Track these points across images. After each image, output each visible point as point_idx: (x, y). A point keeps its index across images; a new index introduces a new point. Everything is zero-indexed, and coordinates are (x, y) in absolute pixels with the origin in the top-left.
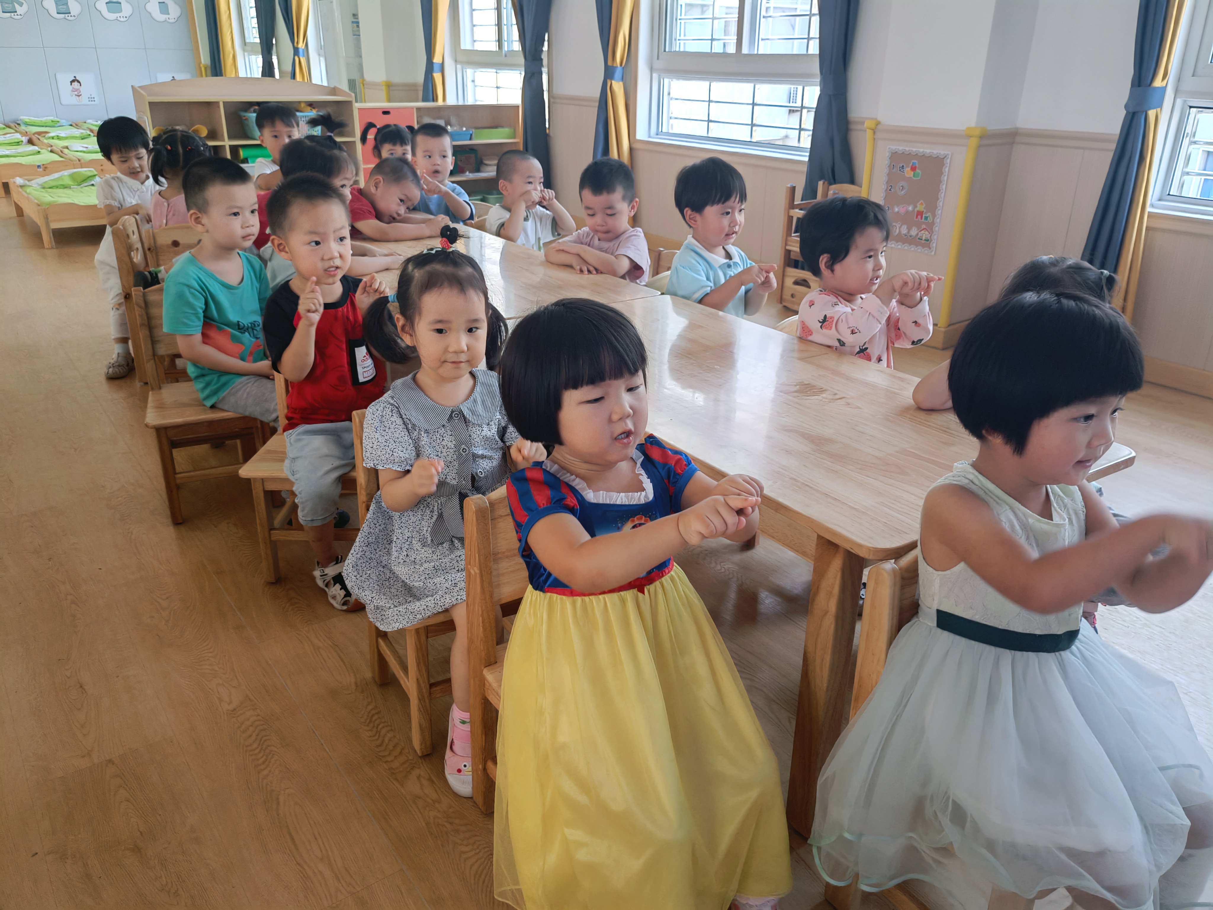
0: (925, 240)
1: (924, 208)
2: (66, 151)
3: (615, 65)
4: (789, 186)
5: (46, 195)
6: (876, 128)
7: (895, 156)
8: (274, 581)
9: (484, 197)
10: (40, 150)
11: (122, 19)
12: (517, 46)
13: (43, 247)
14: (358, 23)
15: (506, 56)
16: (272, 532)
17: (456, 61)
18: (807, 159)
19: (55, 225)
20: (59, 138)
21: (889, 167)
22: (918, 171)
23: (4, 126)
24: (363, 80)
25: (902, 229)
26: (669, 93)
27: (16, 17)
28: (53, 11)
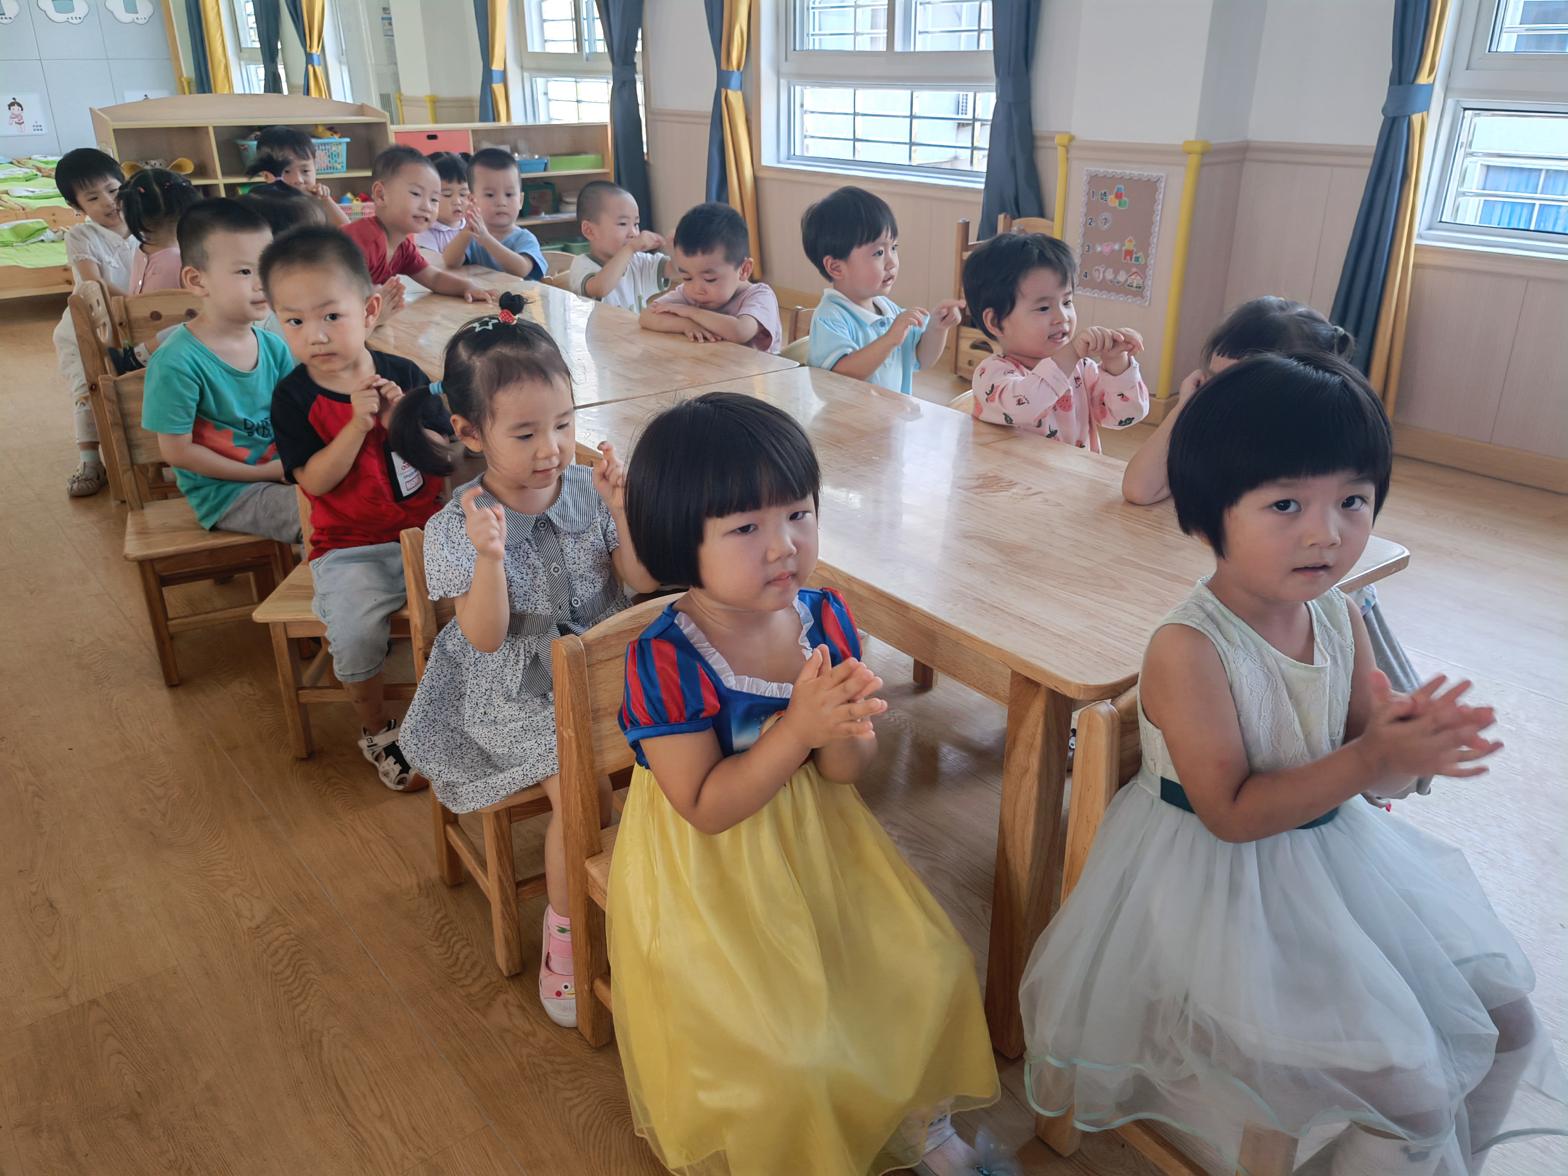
0: (1136, 287)
1: (1135, 246)
2: (5, 197)
3: (730, 69)
4: (961, 221)
6: (1069, 144)
7: (1094, 180)
8: (305, 756)
9: (566, 245)
11: (74, 21)
12: (601, 47)
14: (390, 19)
15: (587, 60)
16: (301, 692)
17: (522, 67)
18: (982, 186)
21: (1087, 194)
22: (1124, 198)
24: (401, 95)
25: (1107, 274)
26: (802, 105)
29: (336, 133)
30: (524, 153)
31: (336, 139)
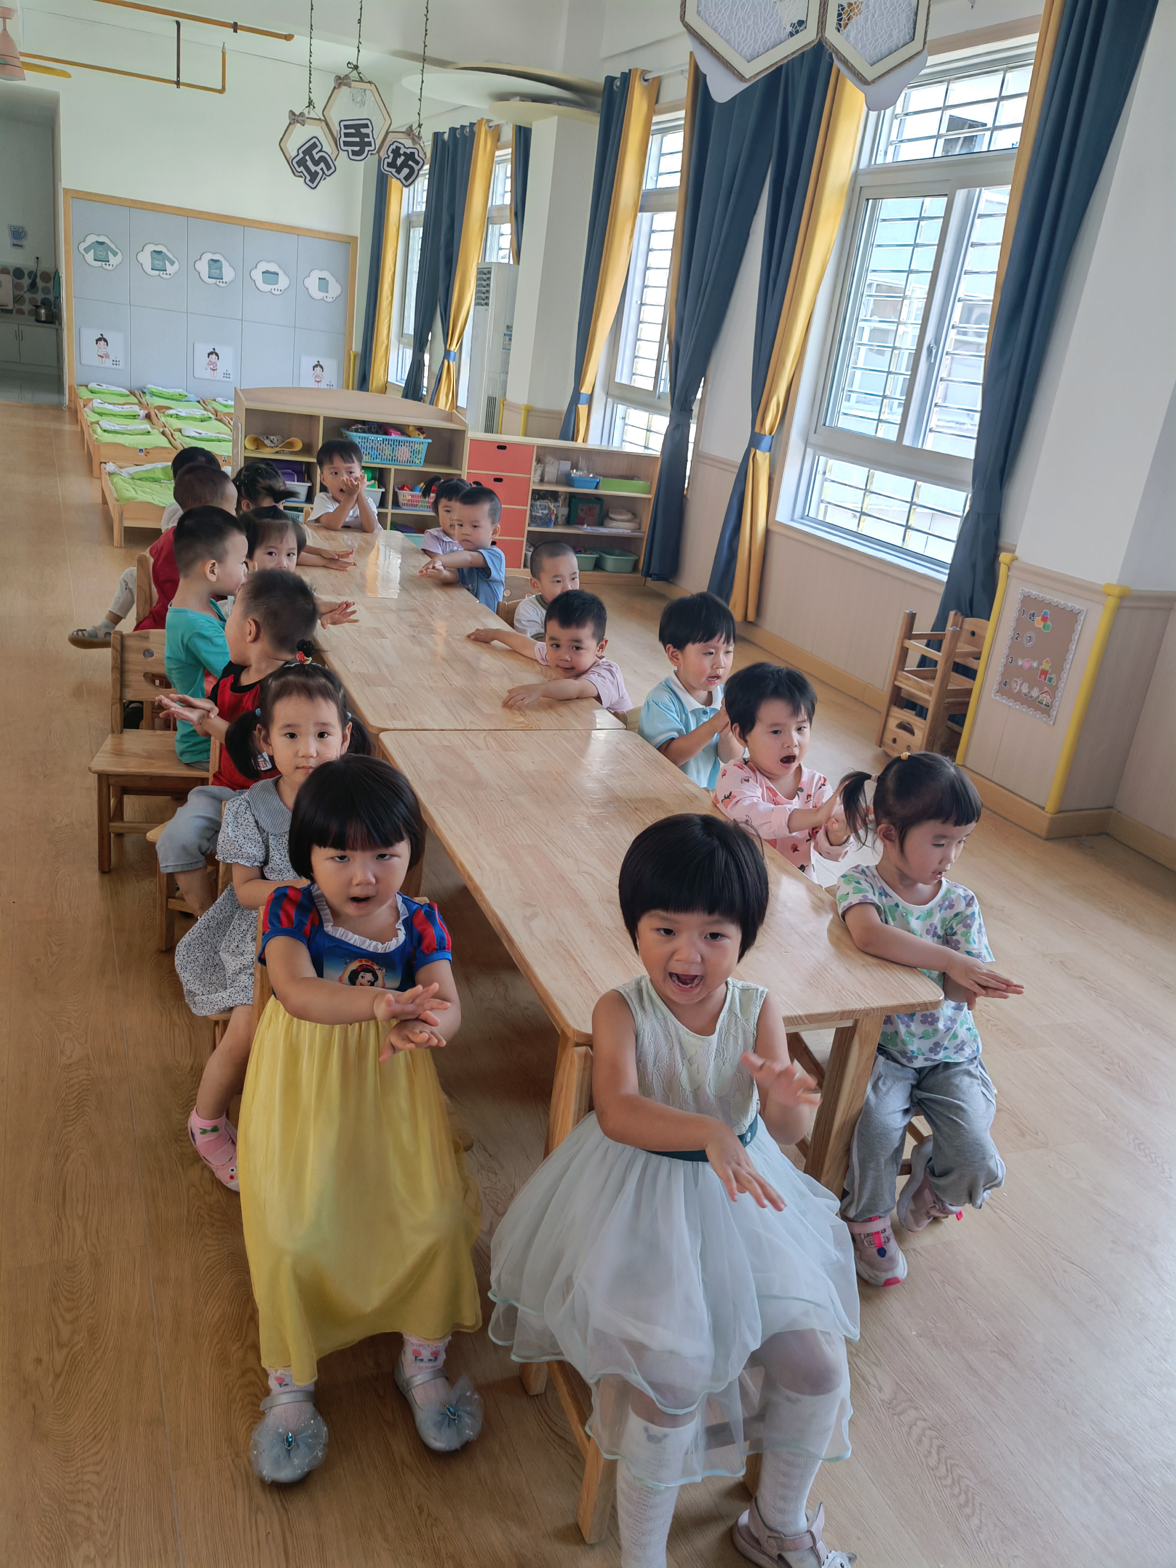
0: (1045, 705)
1: (1050, 667)
2: (177, 435)
3: (762, 433)
4: (908, 612)
5: (130, 487)
6: (1010, 564)
7: (1027, 600)
9: (601, 556)
10: (150, 429)
11: (276, 292)
14: (511, 335)
15: (659, 398)
16: (170, 900)
17: (607, 395)
19: (128, 523)
20: (177, 417)
21: (1019, 610)
22: (1048, 622)
23: (129, 393)
24: (505, 399)
25: (1023, 687)
26: (824, 473)
27: (165, 276)
28: (205, 275)
29: (423, 433)
30: (581, 470)
31: (421, 438)
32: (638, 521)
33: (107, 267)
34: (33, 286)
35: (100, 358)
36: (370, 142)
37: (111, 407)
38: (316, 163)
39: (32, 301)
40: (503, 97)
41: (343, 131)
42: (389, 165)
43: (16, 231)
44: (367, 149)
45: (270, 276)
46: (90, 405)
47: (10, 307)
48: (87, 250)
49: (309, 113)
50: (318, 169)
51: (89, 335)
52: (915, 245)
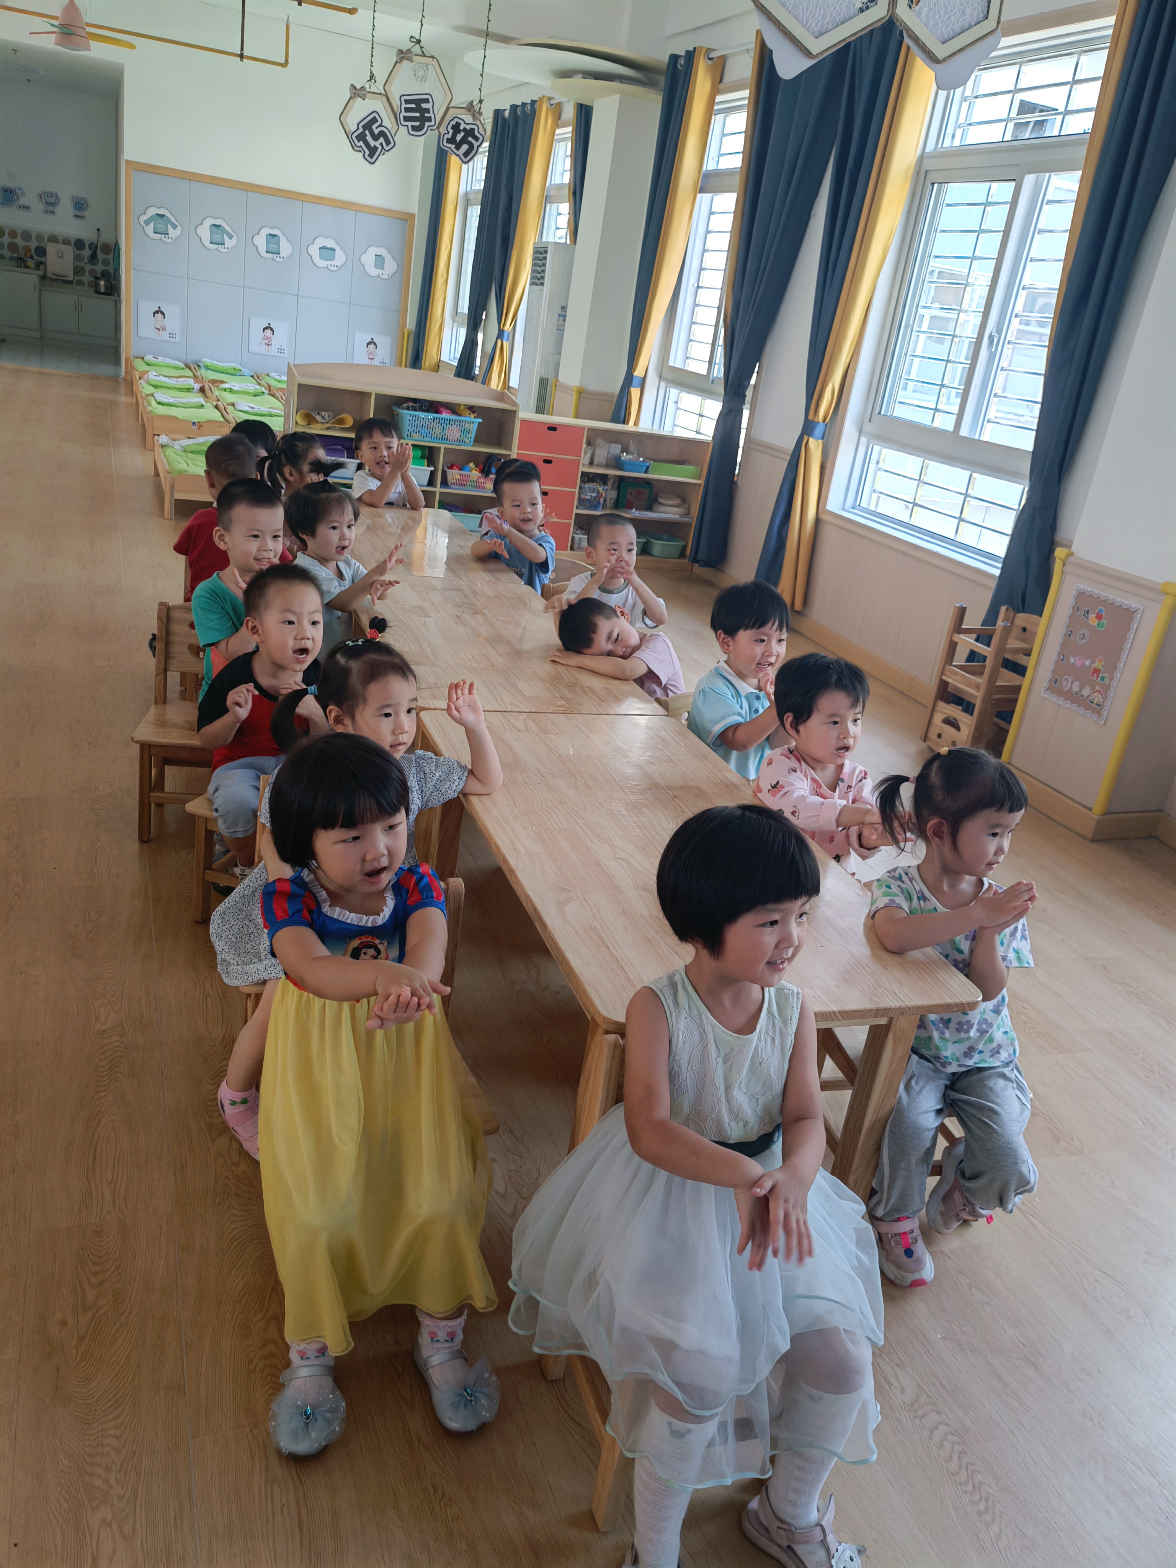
0: (1097, 704)
1: (1103, 666)
3: (816, 420)
4: (958, 605)
5: (182, 461)
6: (1066, 559)
7: (1081, 596)
10: (204, 403)
11: (332, 268)
13: (163, 516)
14: (565, 316)
15: (712, 382)
16: (206, 871)
17: (660, 377)
18: (998, 572)
19: (179, 496)
20: (231, 391)
21: (1073, 608)
22: (1103, 620)
23: (184, 366)
24: (557, 380)
25: (1074, 686)
26: (878, 463)
27: (223, 250)
28: (262, 249)
29: (473, 412)
30: (632, 454)
31: (471, 417)
32: (687, 506)
33: (167, 240)
34: (93, 258)
35: (157, 331)
36: (431, 117)
37: (166, 379)
38: (375, 138)
39: (92, 273)
40: (566, 74)
41: (404, 106)
42: (449, 141)
43: (79, 202)
44: (427, 124)
45: (327, 252)
46: (146, 377)
47: (71, 278)
48: (147, 222)
49: (370, 87)
50: (377, 144)
51: (147, 308)
52: (980, 231)
